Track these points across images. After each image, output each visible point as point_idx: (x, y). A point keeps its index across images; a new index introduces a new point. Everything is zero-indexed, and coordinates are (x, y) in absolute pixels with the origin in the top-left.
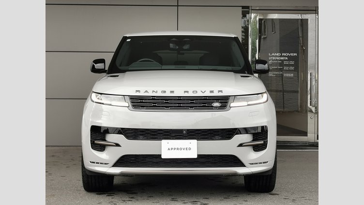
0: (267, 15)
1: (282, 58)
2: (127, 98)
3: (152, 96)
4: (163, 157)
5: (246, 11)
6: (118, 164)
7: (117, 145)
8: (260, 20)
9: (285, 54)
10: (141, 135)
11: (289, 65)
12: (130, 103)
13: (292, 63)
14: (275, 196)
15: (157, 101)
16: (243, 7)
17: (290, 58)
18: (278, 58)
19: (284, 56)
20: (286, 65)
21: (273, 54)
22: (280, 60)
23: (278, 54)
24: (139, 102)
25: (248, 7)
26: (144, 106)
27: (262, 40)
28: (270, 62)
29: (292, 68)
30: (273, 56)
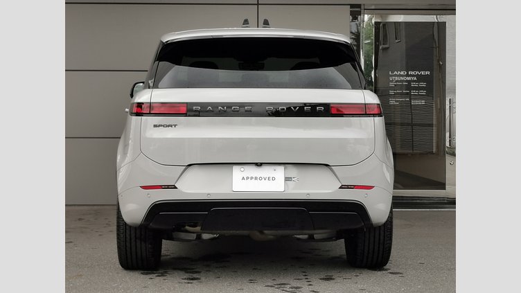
0: (386, 17)
1: (409, 79)
5: (356, 12)
9: (413, 73)
11: (419, 88)
13: (423, 84)
16: (352, 6)
17: (420, 78)
18: (402, 78)
19: (411, 76)
20: (415, 88)
21: (396, 73)
22: (407, 81)
23: (402, 73)
25: (359, 6)
27: (380, 52)
28: (392, 84)
29: (423, 92)
30: (396, 75)
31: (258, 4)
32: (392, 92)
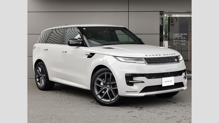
0: (171, 16)
1: (180, 36)
2: (143, 59)
3: (154, 58)
4: (163, 86)
5: (162, 13)
6: (142, 91)
7: (143, 82)
8: (169, 18)
9: (181, 34)
10: (153, 76)
11: (183, 39)
12: (146, 62)
13: (185, 38)
14: (175, 104)
15: (156, 60)
16: (160, 12)
17: (184, 36)
18: (178, 36)
19: (180, 35)
20: (182, 39)
21: (175, 34)
22: (179, 37)
23: (178, 34)
24: (150, 61)
25: (163, 12)
26: (152, 63)
27: (170, 26)
28: (174, 38)
29: (185, 41)
30: (176, 35)
31: (128, 12)
32: (174, 41)
